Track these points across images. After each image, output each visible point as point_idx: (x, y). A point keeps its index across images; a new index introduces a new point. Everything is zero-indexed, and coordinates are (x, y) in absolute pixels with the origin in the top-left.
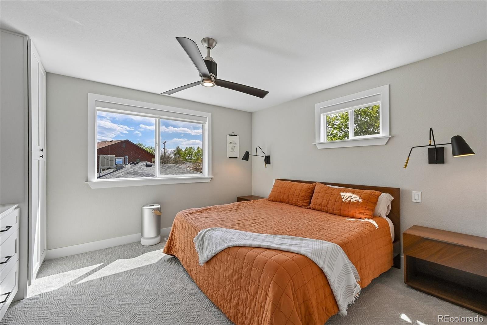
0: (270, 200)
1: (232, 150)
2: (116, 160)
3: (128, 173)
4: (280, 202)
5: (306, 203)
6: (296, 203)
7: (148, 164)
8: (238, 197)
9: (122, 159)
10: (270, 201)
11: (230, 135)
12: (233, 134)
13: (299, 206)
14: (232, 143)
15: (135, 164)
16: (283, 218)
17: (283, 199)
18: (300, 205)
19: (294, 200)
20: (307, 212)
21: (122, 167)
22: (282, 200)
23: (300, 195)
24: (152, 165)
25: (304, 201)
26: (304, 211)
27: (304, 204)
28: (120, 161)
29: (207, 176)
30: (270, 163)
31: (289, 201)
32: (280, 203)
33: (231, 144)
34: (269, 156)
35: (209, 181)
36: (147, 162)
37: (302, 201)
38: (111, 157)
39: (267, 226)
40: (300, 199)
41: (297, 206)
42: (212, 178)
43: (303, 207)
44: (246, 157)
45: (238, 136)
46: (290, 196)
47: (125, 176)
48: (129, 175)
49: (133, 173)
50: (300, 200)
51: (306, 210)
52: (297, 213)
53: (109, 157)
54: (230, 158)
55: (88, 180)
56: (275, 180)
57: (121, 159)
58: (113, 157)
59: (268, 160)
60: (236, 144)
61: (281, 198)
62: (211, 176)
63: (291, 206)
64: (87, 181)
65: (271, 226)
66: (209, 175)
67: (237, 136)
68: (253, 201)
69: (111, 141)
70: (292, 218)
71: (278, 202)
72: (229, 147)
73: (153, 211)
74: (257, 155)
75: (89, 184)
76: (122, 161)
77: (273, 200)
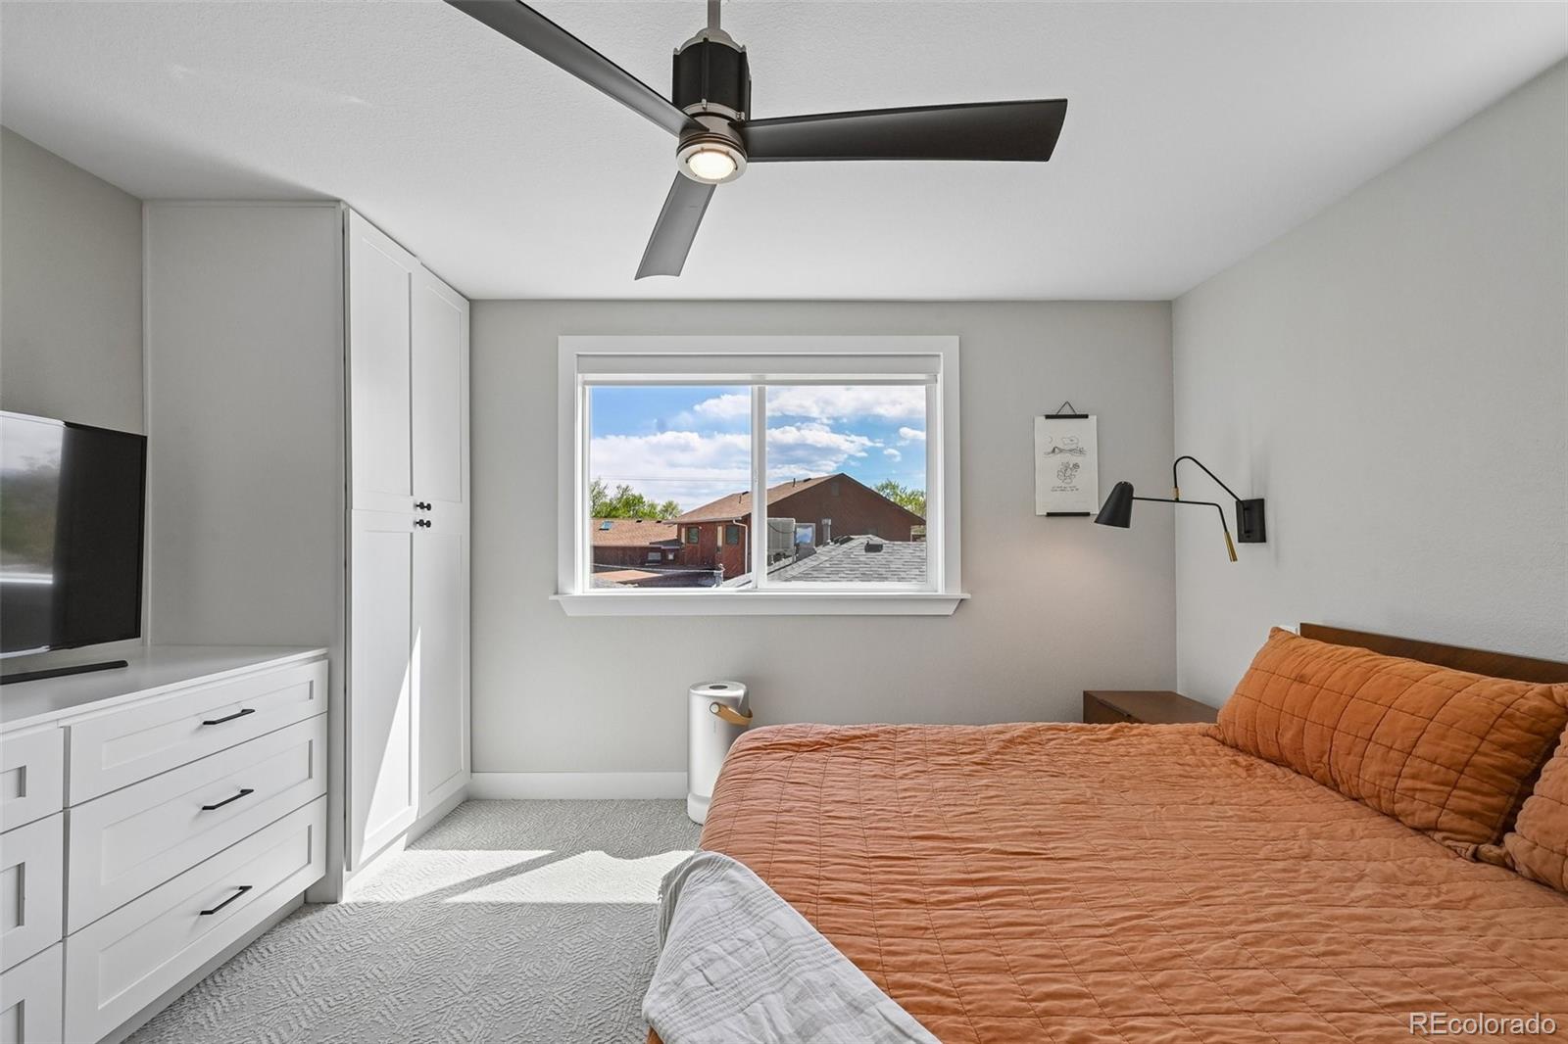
0: (1221, 737)
1: (1059, 483)
2: (795, 532)
3: (815, 569)
4: (1279, 761)
5: (1470, 814)
6: (1385, 797)
7: (871, 542)
8: (1086, 694)
9: (810, 529)
10: (1223, 743)
11: (1048, 417)
12: (1067, 411)
13: (1409, 821)
14: (1061, 451)
15: (842, 543)
16: (1205, 897)
17: (1299, 750)
18: (1417, 821)
19: (1371, 769)
20: (1464, 890)
21: (811, 553)
22: (1289, 755)
23: (1420, 750)
24: (881, 546)
25: (1452, 802)
26: (1438, 875)
27: (1447, 819)
28: (806, 535)
29: (941, 591)
30: (1263, 539)
31: (1335, 773)
32: (1278, 771)
33: (1059, 458)
34: (1261, 503)
35: (950, 609)
36: (870, 536)
37: (1432, 798)
38: (784, 524)
39: (1030, 935)
40: (1414, 777)
41: (1394, 817)
42: (962, 600)
43: (1438, 836)
44: (1118, 509)
45: (1093, 419)
46: (1341, 741)
47: (805, 577)
48: (815, 574)
49: (828, 570)
50: (1419, 784)
51: (1461, 864)
52: (1361, 877)
53: (778, 523)
54: (1049, 515)
55: (560, 591)
56: (1269, 633)
57: (807, 527)
58: (789, 524)
59: (1252, 520)
60: (1081, 451)
61: (1286, 738)
62: (958, 594)
63: (1350, 804)
64: (556, 593)
65: (1055, 936)
66: (947, 584)
67: (1086, 416)
68: (1116, 731)
69: (806, 481)
70: (1279, 916)
71: (1268, 760)
72: (1047, 468)
73: (715, 709)
74: (1177, 500)
75: (562, 603)
76: (811, 535)
77: (1240, 742)
